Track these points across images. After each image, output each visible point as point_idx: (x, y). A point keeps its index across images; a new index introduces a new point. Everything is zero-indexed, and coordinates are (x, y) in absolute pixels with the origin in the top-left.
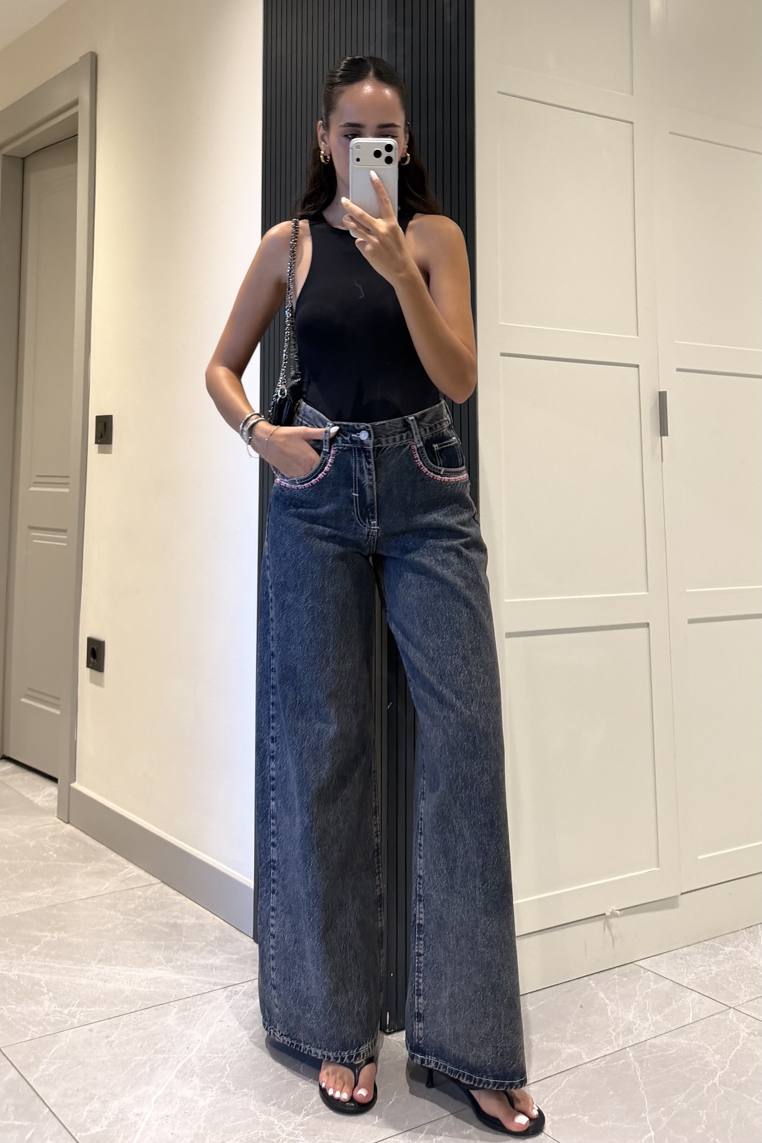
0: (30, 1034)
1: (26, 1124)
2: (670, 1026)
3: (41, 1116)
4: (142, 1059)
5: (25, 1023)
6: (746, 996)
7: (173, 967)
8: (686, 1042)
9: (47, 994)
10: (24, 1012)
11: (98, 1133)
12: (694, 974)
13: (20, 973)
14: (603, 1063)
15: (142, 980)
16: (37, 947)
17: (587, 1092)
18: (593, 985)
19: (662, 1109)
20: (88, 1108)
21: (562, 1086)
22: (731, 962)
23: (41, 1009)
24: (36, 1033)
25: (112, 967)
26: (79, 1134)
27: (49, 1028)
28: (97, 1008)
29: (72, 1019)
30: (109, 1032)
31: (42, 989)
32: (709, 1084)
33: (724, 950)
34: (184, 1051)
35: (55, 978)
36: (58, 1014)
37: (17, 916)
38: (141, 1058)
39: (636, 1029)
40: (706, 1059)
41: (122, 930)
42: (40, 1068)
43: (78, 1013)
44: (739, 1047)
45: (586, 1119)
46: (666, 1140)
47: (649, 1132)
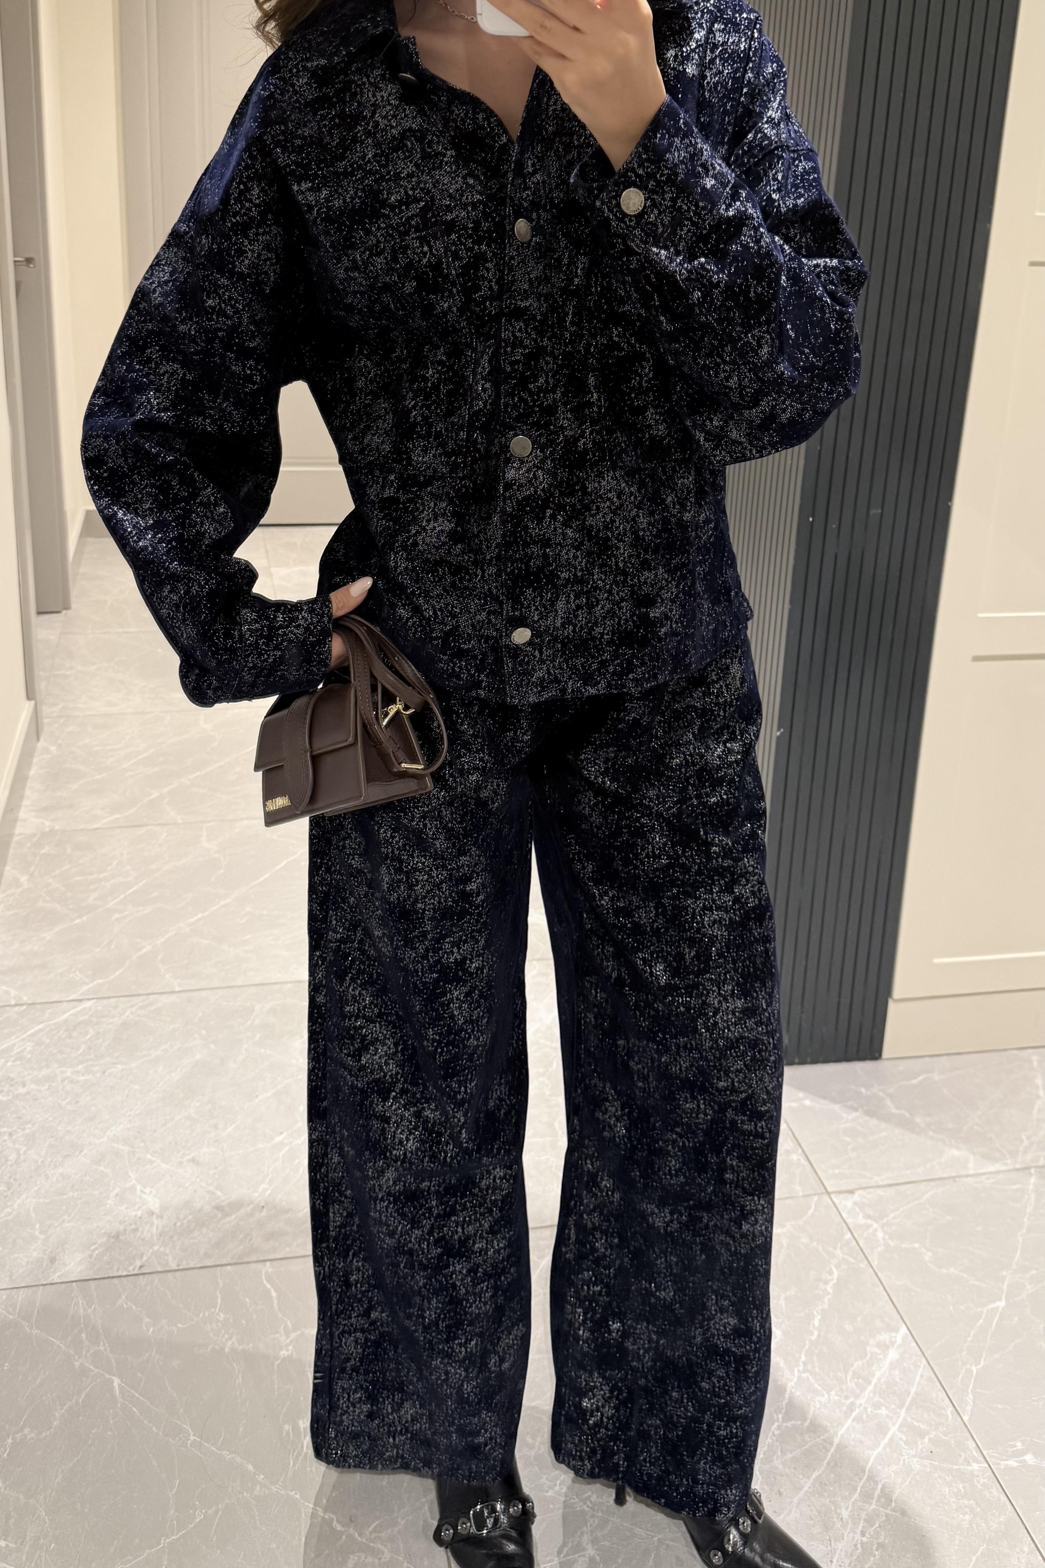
14: (990, 1181)
18: (1035, 1064)
21: (920, 1202)
45: (928, 1256)
46: (1016, 1319)
47: (1001, 1300)
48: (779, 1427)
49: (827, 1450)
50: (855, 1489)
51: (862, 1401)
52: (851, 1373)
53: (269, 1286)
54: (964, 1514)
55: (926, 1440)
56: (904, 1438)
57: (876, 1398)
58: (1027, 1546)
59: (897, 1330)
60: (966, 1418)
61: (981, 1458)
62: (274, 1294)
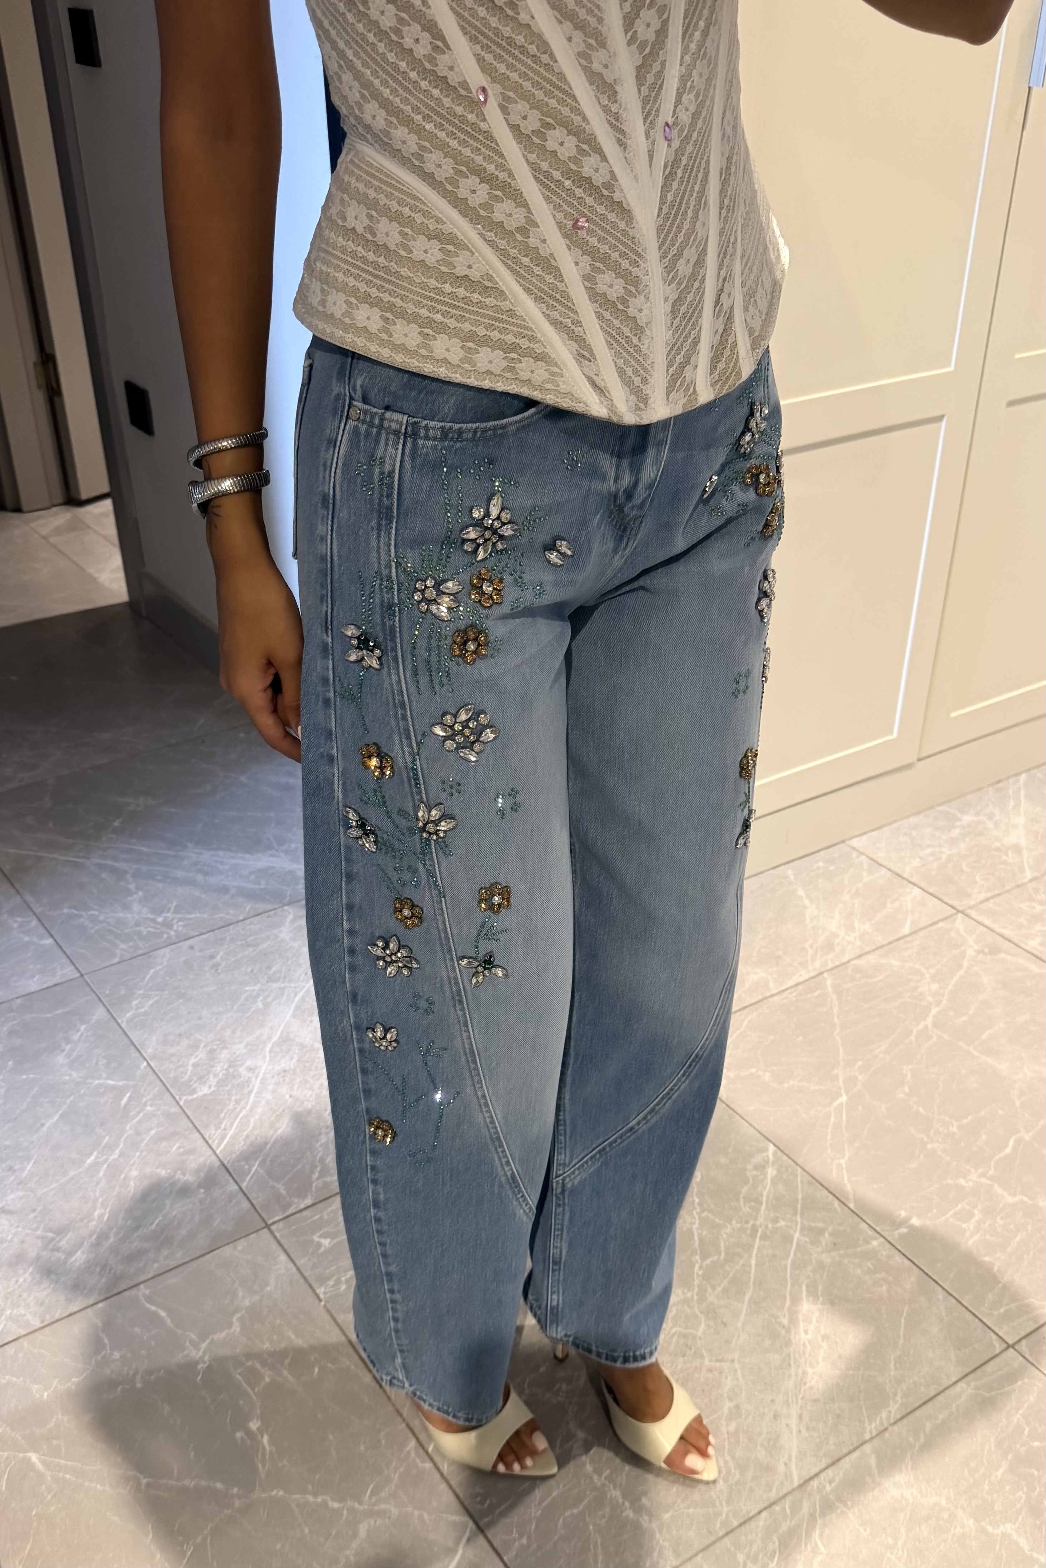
0: (119, 955)
1: (121, 1083)
2: (880, 940)
3: (139, 1072)
4: (253, 990)
5: (111, 937)
6: (980, 893)
7: (286, 852)
8: (897, 963)
9: (136, 893)
10: (109, 920)
11: (205, 1095)
12: (918, 860)
13: (101, 861)
14: (794, 994)
15: (249, 872)
16: (118, 821)
17: (771, 1037)
18: (792, 877)
19: (860, 1063)
20: (193, 1060)
21: (742, 1029)
22: (967, 839)
23: (129, 916)
24: (126, 951)
25: (213, 853)
26: (184, 1098)
27: (141, 945)
28: (198, 915)
29: (168, 931)
30: (212, 950)
31: (129, 886)
32: (920, 1027)
33: (960, 820)
34: (302, 978)
35: (144, 868)
36: (151, 924)
37: (90, 772)
38: (252, 988)
39: (838, 944)
40: (920, 990)
41: (223, 795)
42: (134, 1003)
43: (175, 921)
44: (961, 972)
45: (767, 1076)
46: (860, 1108)
47: (841, 1095)
48: (701, 1267)
49: (749, 1273)
50: (784, 1297)
51: (761, 1220)
52: (742, 1200)
53: (153, 1308)
54: (881, 1286)
55: (827, 1235)
56: (807, 1239)
57: (772, 1214)
58: (941, 1295)
59: (767, 1150)
60: (852, 1206)
61: (877, 1235)
62: (163, 1314)
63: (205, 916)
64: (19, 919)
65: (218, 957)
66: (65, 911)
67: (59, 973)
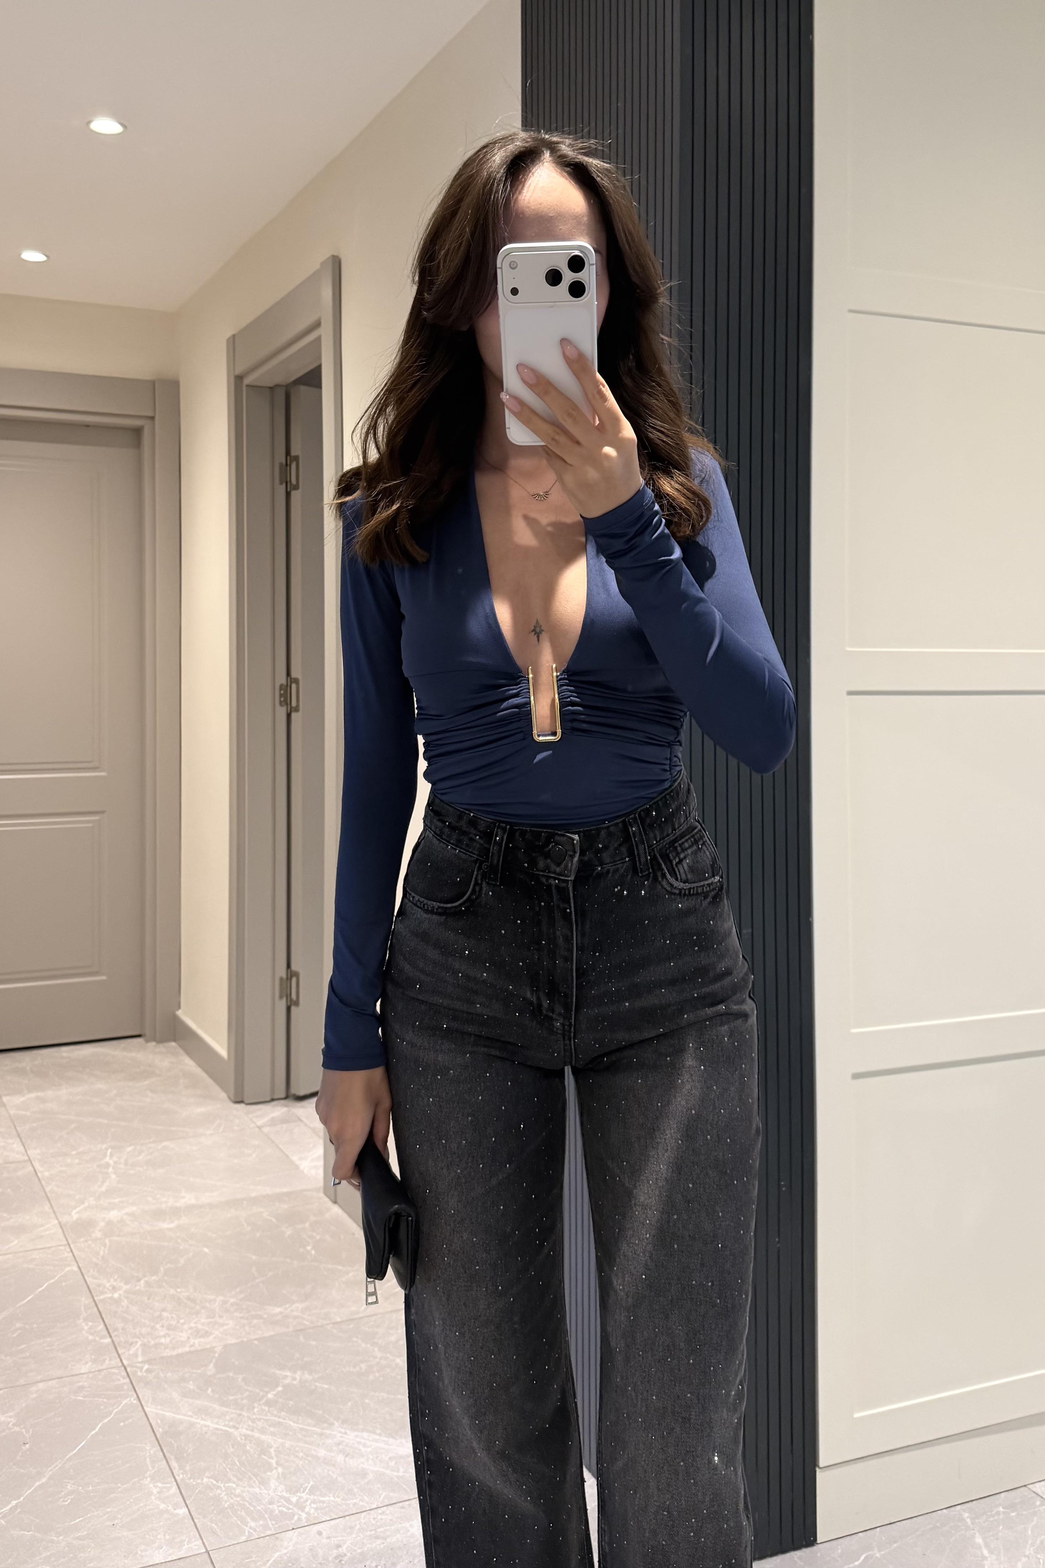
0: (247, 1533)
5: (243, 1513)
9: (276, 1468)
10: (244, 1494)
13: (249, 1433)
15: (390, 1458)
16: (274, 1393)
18: (969, 1521)
23: (266, 1492)
24: (255, 1530)
25: (356, 1433)
27: (271, 1526)
28: (332, 1498)
29: (300, 1513)
30: (341, 1538)
31: (271, 1461)
35: (288, 1444)
36: (285, 1503)
37: (256, 1342)
41: (377, 1375)
43: (309, 1503)
63: (338, 1500)
64: (160, 1485)
65: (345, 1547)
66: (205, 1480)
67: (186, 1546)
